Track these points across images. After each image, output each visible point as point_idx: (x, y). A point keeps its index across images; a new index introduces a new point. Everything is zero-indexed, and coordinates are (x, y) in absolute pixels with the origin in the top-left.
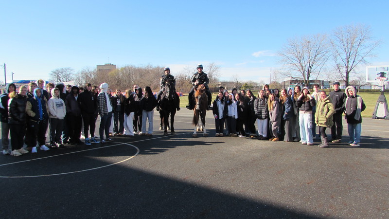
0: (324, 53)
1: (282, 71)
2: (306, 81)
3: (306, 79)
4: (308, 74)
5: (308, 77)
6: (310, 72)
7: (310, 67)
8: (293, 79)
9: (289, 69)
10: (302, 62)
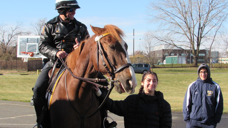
0: (221, 9)
1: (159, 34)
2: (195, 51)
3: (196, 48)
4: (198, 39)
5: (198, 45)
6: (201, 37)
7: (201, 28)
8: (175, 48)
9: (169, 31)
10: (189, 20)
